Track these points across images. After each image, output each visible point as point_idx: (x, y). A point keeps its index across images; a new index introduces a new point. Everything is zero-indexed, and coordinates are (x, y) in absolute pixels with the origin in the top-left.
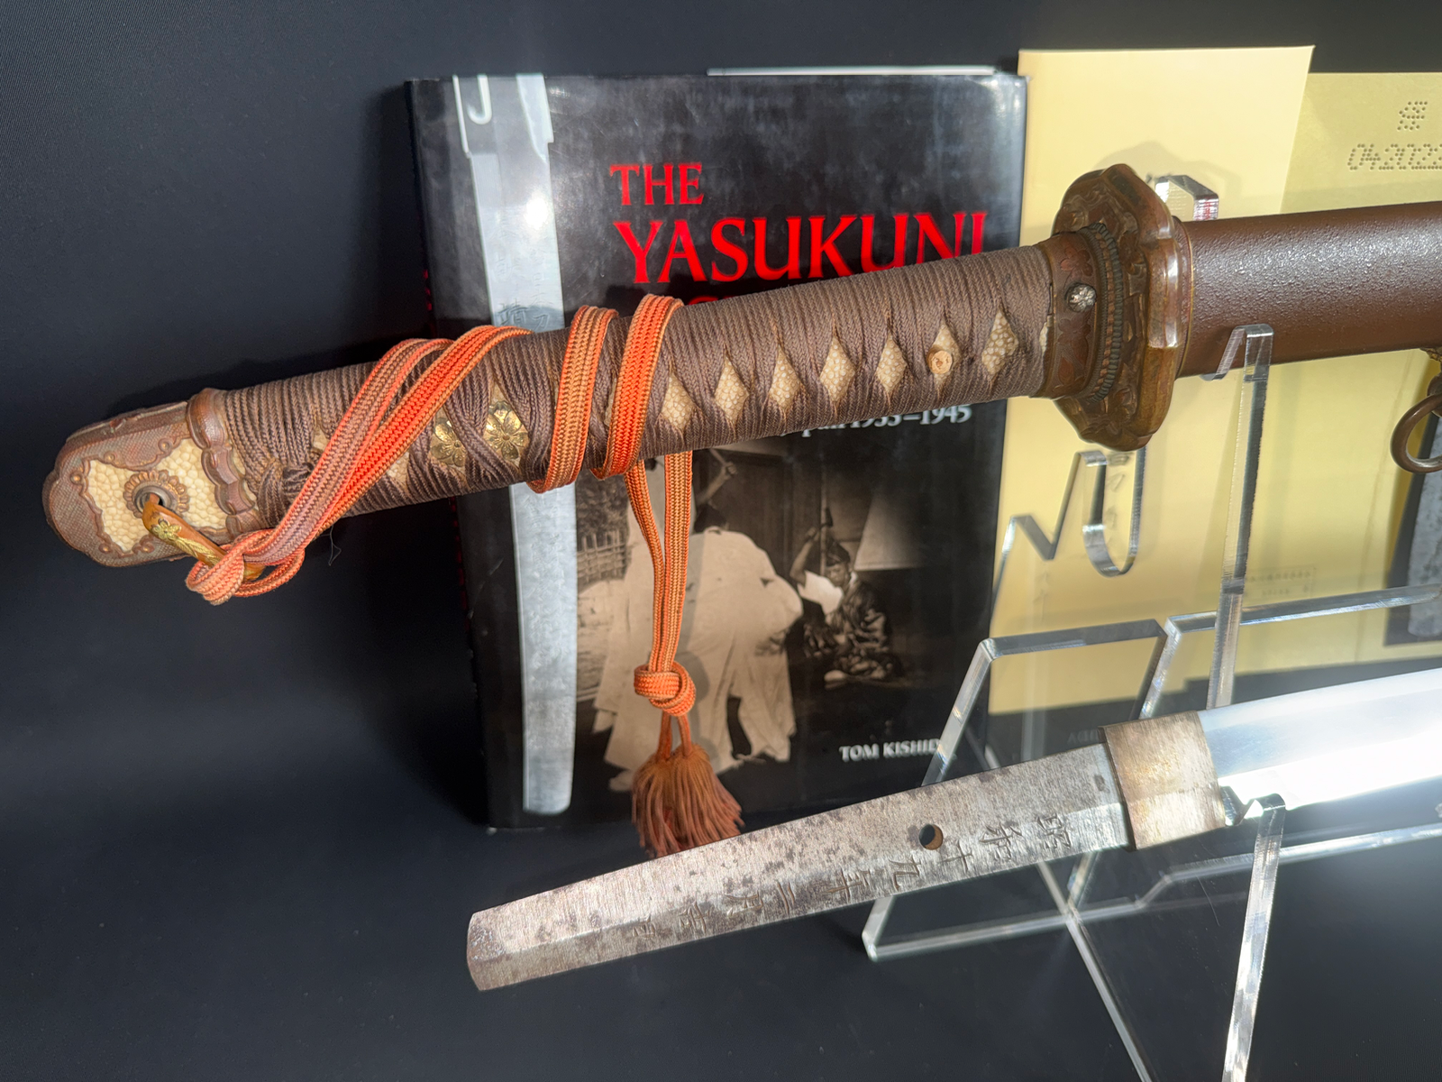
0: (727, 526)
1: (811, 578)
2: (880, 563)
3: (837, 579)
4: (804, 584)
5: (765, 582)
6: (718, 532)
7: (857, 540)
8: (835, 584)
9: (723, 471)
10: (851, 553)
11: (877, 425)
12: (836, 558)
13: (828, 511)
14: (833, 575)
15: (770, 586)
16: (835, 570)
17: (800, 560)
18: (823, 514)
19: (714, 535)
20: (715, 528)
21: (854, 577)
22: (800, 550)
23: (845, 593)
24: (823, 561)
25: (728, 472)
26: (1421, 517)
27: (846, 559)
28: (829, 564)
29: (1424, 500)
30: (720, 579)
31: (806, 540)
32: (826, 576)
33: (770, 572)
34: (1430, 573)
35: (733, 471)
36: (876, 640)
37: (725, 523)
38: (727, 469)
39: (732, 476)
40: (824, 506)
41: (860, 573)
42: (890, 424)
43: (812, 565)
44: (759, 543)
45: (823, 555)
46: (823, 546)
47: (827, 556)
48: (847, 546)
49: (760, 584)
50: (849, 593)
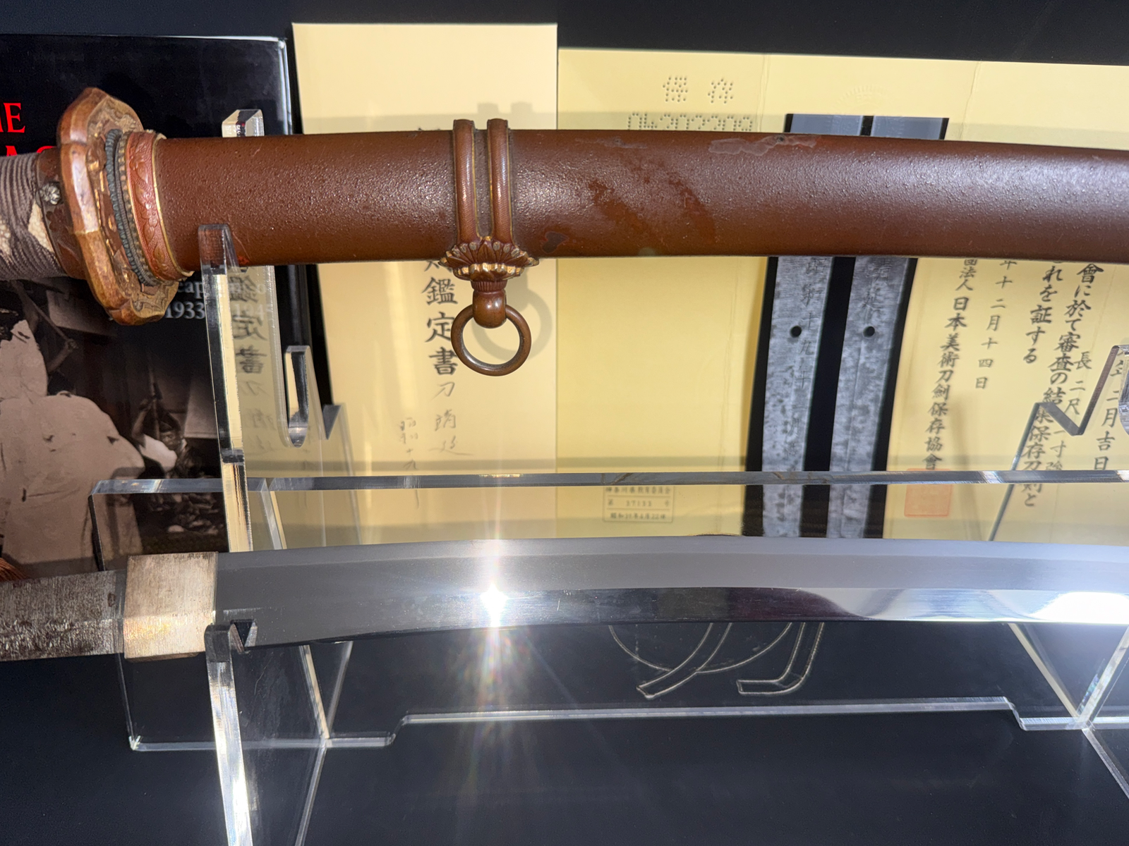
0: (75, 391)
1: (148, 440)
2: (205, 433)
3: (171, 443)
4: (143, 445)
5: (112, 440)
6: (68, 395)
7: (183, 412)
8: (170, 447)
9: (67, 346)
10: (179, 423)
11: (187, 317)
12: (167, 425)
13: (155, 385)
14: (167, 439)
15: (115, 443)
16: (168, 436)
17: (137, 425)
18: (152, 388)
19: (64, 397)
20: (66, 392)
21: (184, 443)
22: (137, 417)
23: (178, 455)
24: (157, 427)
25: (70, 347)
26: (767, 446)
27: (176, 427)
28: (162, 430)
29: (767, 432)
30: (74, 434)
31: (142, 408)
32: (161, 439)
33: (114, 433)
34: (785, 501)
35: (74, 346)
36: (207, 502)
37: (73, 388)
38: (69, 344)
39: (75, 349)
40: (152, 381)
41: (188, 439)
42: (198, 317)
43: (148, 430)
44: (103, 407)
45: (157, 422)
46: (156, 415)
47: (159, 423)
48: (175, 416)
49: (107, 441)
50: (183, 456)
